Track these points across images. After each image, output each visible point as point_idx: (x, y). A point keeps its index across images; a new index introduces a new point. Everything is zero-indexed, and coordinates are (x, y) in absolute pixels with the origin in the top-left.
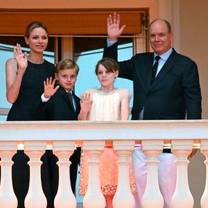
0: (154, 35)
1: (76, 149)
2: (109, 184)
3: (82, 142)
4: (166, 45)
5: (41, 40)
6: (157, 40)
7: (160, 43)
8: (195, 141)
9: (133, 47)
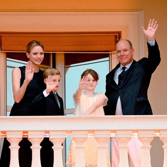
0: (120, 51)
2: (92, 163)
4: (129, 57)
5: (39, 56)
6: (122, 54)
7: (125, 56)
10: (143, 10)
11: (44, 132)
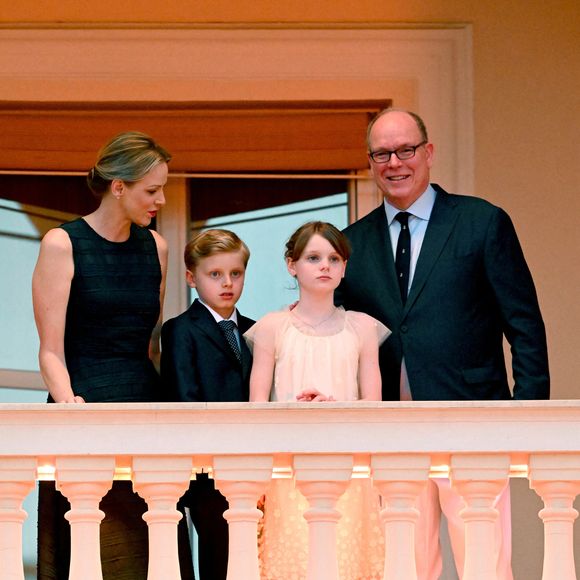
1: (194, 478)
3: (210, 459)
8: (515, 457)
9: (348, 204)
10: (467, 22)
11: (114, 462)
